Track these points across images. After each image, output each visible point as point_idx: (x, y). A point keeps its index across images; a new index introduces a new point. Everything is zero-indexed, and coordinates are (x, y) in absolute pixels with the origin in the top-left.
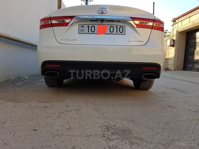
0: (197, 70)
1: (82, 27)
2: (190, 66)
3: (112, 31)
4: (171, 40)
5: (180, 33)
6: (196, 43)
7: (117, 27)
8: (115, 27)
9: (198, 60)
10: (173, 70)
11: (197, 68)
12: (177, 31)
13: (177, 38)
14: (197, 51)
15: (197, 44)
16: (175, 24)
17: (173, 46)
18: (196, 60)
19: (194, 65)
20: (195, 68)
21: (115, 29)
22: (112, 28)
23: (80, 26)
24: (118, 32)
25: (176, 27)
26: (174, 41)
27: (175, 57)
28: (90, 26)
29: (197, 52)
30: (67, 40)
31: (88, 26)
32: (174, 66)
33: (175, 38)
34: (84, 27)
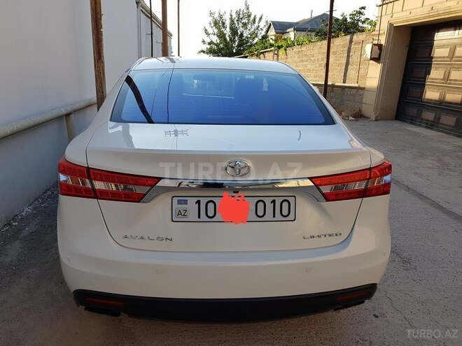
0: (427, 124)
1: (179, 202)
2: (413, 111)
3: (260, 213)
4: (375, 45)
5: (397, 31)
6: (432, 58)
7: (274, 202)
8: (268, 201)
9: (431, 100)
10: (373, 118)
11: (428, 120)
12: (391, 25)
13: (388, 41)
14: (433, 79)
15: (435, 61)
16: (387, 3)
17: (377, 60)
18: (428, 99)
19: (422, 112)
20: (422, 119)
21: (269, 207)
22: (261, 205)
23: (175, 200)
24: (278, 216)
25: (389, 11)
26: (380, 46)
27: (379, 87)
28: (203, 201)
29: (432, 82)
30: (142, 238)
31: (198, 202)
32: (376, 109)
33: (383, 41)
34: (185, 202)
